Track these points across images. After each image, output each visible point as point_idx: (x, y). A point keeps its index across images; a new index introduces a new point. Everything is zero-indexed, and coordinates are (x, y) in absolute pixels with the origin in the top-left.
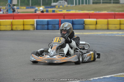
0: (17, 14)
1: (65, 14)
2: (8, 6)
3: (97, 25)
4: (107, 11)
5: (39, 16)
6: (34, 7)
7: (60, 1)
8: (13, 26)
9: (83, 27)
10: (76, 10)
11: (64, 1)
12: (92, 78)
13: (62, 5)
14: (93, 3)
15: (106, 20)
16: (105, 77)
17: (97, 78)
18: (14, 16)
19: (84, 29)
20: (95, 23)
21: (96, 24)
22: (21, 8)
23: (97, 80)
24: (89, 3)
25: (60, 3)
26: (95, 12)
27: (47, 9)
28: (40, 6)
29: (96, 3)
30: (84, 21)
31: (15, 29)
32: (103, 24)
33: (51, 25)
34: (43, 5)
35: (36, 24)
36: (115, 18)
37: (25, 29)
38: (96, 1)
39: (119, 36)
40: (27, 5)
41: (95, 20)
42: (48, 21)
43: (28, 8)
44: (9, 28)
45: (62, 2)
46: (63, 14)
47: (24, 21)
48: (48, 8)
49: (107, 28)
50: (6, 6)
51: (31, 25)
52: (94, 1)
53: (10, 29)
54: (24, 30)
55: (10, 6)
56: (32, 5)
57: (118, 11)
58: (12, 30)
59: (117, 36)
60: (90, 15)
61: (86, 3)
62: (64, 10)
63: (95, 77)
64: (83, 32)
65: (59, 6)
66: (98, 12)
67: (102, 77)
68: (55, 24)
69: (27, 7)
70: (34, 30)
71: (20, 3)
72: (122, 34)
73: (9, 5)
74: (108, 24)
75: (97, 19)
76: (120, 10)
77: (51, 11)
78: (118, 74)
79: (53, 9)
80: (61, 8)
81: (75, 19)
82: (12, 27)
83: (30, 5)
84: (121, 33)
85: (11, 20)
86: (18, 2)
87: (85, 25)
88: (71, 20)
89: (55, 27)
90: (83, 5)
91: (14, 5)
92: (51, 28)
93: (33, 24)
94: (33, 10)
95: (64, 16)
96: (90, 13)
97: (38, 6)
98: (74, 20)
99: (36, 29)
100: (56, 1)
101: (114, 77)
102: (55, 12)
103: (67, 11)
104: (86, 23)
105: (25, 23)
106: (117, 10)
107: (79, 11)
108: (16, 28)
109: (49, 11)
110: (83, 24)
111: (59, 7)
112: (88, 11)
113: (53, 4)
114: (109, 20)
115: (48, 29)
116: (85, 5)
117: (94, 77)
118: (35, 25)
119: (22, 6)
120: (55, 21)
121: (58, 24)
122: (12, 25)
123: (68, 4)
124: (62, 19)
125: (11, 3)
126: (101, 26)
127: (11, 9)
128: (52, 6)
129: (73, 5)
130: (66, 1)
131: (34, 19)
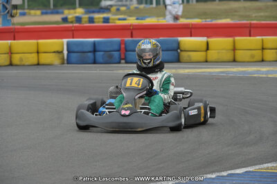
0: (23, 27)
1: (133, 26)
3: (208, 51)
4: (232, 19)
5: (73, 30)
6: (60, 10)
8: (14, 56)
9: (176, 56)
10: (158, 16)
13: (126, 6)
15: (230, 39)
16: (233, 172)
17: (214, 176)
18: (14, 32)
19: (178, 60)
20: (205, 48)
21: (208, 49)
22: (30, 14)
23: (213, 179)
26: (204, 20)
27: (92, 15)
28: (75, 8)
30: (178, 43)
31: (18, 63)
32: (222, 49)
33: (102, 53)
34: (81, 5)
35: (68, 50)
36: (250, 36)
37: (42, 61)
39: (261, 76)
40: (44, 7)
41: (204, 39)
42: (94, 43)
43: (46, 13)
44: (4, 59)
46: (130, 26)
47: (38, 43)
48: (93, 12)
49: (232, 58)
51: (54, 52)
53: (8, 63)
54: (38, 64)
55: (7, 9)
56: (55, 6)
57: (256, 18)
58: (11, 64)
59: (255, 77)
60: (192, 28)
62: (130, 16)
63: (209, 173)
64: (176, 68)
65: (118, 7)
66: (208, 20)
67: (225, 174)
68: (111, 49)
69: (44, 11)
70: (63, 63)
71: (28, 1)
72: (268, 71)
74: (234, 49)
75: (208, 37)
76: (261, 16)
77: (102, 20)
78: (262, 166)
79: (105, 15)
80: (123, 13)
81: (158, 37)
82: (11, 58)
83: (52, 6)
84: (264, 69)
85: (9, 41)
87: (181, 51)
89: (111, 56)
91: (15, 7)
92: (101, 61)
93: (59, 49)
94: (58, 18)
95: (132, 30)
96: (192, 25)
97: (69, 9)
99: (68, 63)
101: (252, 172)
102: (111, 21)
103: (137, 19)
104: (182, 47)
105: (41, 49)
106: (254, 15)
108: (21, 60)
109: (95, 20)
110: (177, 50)
111: (118, 10)
112: (187, 18)
113: (105, 3)
114: (237, 38)
115: (95, 62)
117: (206, 174)
118: (65, 52)
119: (33, 9)
120: (111, 42)
121: (119, 51)
122: (10, 53)
123: (140, 2)
124: (126, 39)
125: (7, 2)
126: (218, 53)
127: (9, 15)
128: (102, 8)
129: (151, 6)
131: (62, 38)
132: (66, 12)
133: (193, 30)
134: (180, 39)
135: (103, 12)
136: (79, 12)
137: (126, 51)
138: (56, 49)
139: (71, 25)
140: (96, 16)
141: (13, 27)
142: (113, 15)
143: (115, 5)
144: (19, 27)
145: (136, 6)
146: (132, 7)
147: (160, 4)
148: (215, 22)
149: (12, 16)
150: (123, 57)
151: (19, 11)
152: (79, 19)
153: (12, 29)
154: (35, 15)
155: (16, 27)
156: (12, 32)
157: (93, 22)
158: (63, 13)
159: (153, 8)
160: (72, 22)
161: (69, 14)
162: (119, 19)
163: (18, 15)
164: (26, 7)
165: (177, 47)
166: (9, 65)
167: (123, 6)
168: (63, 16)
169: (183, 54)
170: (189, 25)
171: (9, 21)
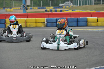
1: (71, 13)
2: (23, 7)
5: (49, 15)
6: (45, 7)
7: (66, 3)
9: (86, 24)
10: (80, 9)
12: (95, 67)
14: (95, 4)
17: (98, 68)
18: (28, 15)
19: (87, 26)
21: (98, 21)
22: (33, 9)
24: (91, 4)
25: (67, 4)
26: (96, 11)
27: (56, 9)
28: (50, 7)
29: (97, 4)
30: (87, 19)
31: (29, 26)
32: (103, 22)
34: (52, 6)
37: (37, 26)
38: (97, 2)
40: (39, 6)
41: (96, 18)
43: (40, 8)
45: (68, 3)
46: (69, 13)
47: (36, 19)
48: (57, 8)
50: (21, 6)
51: (42, 22)
52: (95, 2)
54: (36, 27)
55: (25, 7)
61: (89, 4)
62: (70, 10)
63: (97, 67)
64: (86, 28)
66: (98, 11)
69: (39, 8)
70: (45, 27)
71: (33, 4)
73: (24, 5)
75: (98, 17)
77: (59, 11)
79: (61, 9)
80: (68, 8)
81: (80, 17)
82: (26, 24)
83: (42, 6)
85: (26, 19)
86: (31, 3)
87: (88, 22)
88: (77, 18)
90: (86, 5)
91: (28, 6)
93: (44, 21)
94: (44, 10)
95: (70, 15)
96: (92, 13)
97: (48, 7)
98: (78, 18)
99: (47, 27)
102: (63, 11)
103: (72, 11)
105: (37, 21)
107: (83, 10)
108: (30, 25)
109: (57, 11)
110: (86, 22)
111: (66, 7)
112: (91, 10)
113: (61, 5)
116: (87, 5)
118: (46, 23)
119: (35, 7)
122: (26, 23)
123: (74, 5)
125: (25, 4)
126: (101, 23)
127: (25, 9)
128: (60, 7)
129: (78, 6)
130: (72, 2)
131: (45, 17)
132: (47, 8)
133: (92, 15)
134: (87, 18)
135: (60, 8)
136: (52, 8)
137: (68, 22)
139: (48, 13)
142: (64, 9)
144: (29, 13)
145: (72, 6)
146: (71, 6)
147: (81, 5)
148: (100, 12)
149: (27, 9)
151: (29, 8)
152: (51, 11)
154: (36, 9)
155: (28, 13)
156: (27, 15)
157: (56, 12)
158: (45, 8)
159: (78, 7)
160: (49, 12)
161: (48, 9)
162: (66, 11)
163: (29, 9)
164: (32, 6)
165: (87, 21)
166: (25, 27)
167: (67, 6)
168: (46, 9)
169: (88, 23)
170: (91, 13)
171: (26, 11)
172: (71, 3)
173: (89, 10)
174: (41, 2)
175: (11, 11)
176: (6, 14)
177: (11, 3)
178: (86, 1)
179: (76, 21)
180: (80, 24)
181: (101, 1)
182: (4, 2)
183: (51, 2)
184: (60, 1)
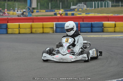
0: (37, 17)
2: (28, 10)
3: (116, 28)
5: (58, 19)
6: (53, 10)
7: (79, 5)
8: (33, 29)
9: (102, 29)
10: (95, 13)
11: (83, 5)
13: (82, 8)
14: (112, 6)
19: (103, 31)
20: (114, 26)
21: (115, 27)
22: (41, 12)
24: (108, 7)
25: (80, 6)
26: (114, 15)
27: (67, 12)
28: (60, 9)
29: (115, 6)
30: (103, 24)
31: (34, 32)
32: (122, 27)
34: (62, 8)
35: (56, 27)
37: (45, 31)
38: (115, 4)
40: (47, 9)
41: (114, 23)
43: (48, 11)
44: (28, 31)
45: (81, 5)
46: (83, 17)
47: (43, 24)
48: (68, 11)
51: (50, 28)
52: (113, 4)
53: (30, 32)
54: (43, 33)
55: (30, 9)
56: (51, 8)
58: (32, 33)
60: (109, 18)
61: (105, 6)
62: (83, 13)
64: (101, 35)
66: (116, 14)
67: (120, 79)
69: (47, 10)
70: (54, 33)
71: (40, 6)
73: (29, 8)
75: (115, 22)
77: (71, 14)
79: (72, 12)
80: (80, 11)
81: (94, 22)
82: (31, 30)
83: (50, 9)
85: (31, 23)
86: (37, 5)
88: (91, 22)
90: (102, 8)
91: (34, 9)
93: (53, 27)
95: (83, 19)
96: (109, 16)
97: (57, 10)
98: (92, 22)
99: (56, 33)
100: (75, 4)
102: (75, 15)
103: (86, 14)
104: (105, 26)
105: (44, 27)
107: (98, 14)
108: (36, 31)
109: (68, 14)
110: (102, 27)
111: (78, 10)
112: (107, 14)
113: (72, 7)
116: (104, 8)
118: (55, 28)
119: (42, 10)
121: (77, 27)
122: (31, 28)
124: (81, 22)
126: (120, 28)
127: (31, 12)
128: (71, 9)
129: (92, 8)
130: (85, 4)
131: (53, 22)
132: (56, 11)
133: (109, 19)
134: (103, 22)
135: (72, 11)
137: (81, 27)
138: (51, 27)
140: (69, 12)
141: (33, 17)
142: (77, 12)
143: (77, 8)
144: (35, 17)
145: (86, 8)
146: (84, 9)
147: (96, 8)
148: (119, 15)
149: (32, 12)
150: (79, 30)
151: (35, 11)
153: (32, 18)
154: (43, 12)
156: (32, 19)
157: (67, 15)
158: (55, 11)
161: (58, 12)
164: (39, 8)
165: (103, 26)
166: (30, 33)
167: (80, 8)
168: (55, 13)
169: (105, 29)
170: (107, 16)
171: (31, 15)
172: (85, 6)
173: (105, 13)
174: (50, 3)
175: (14, 14)
176: (8, 18)
177: (14, 4)
178: (103, 3)
179: (90, 26)
180: (94, 29)
181: (119, 3)
182: (6, 4)
183: (61, 3)
184: (72, 3)
